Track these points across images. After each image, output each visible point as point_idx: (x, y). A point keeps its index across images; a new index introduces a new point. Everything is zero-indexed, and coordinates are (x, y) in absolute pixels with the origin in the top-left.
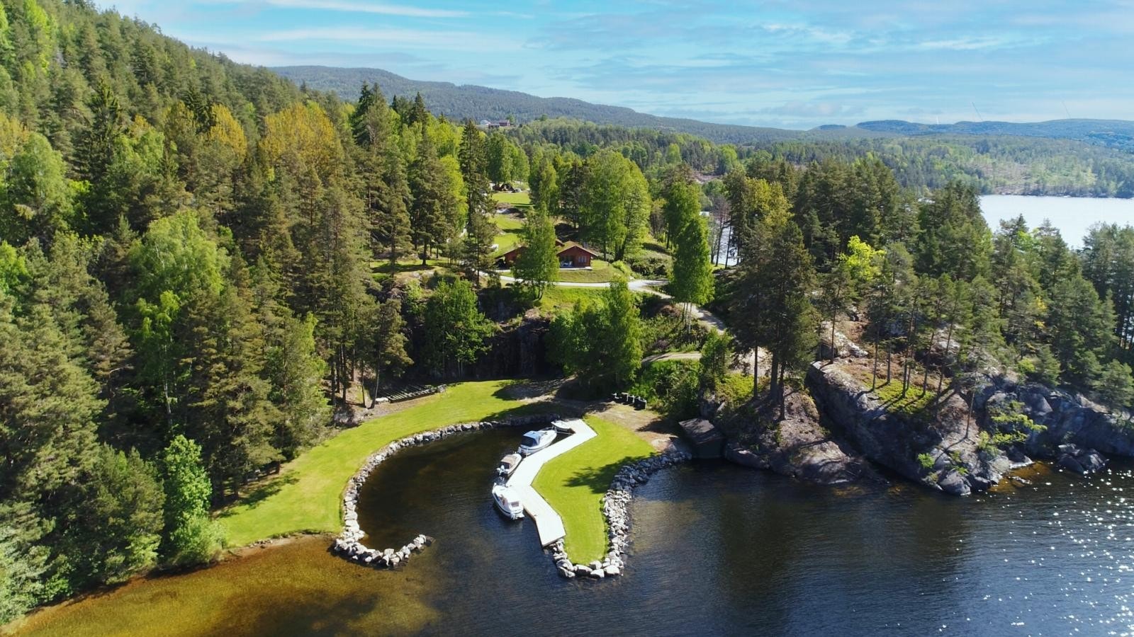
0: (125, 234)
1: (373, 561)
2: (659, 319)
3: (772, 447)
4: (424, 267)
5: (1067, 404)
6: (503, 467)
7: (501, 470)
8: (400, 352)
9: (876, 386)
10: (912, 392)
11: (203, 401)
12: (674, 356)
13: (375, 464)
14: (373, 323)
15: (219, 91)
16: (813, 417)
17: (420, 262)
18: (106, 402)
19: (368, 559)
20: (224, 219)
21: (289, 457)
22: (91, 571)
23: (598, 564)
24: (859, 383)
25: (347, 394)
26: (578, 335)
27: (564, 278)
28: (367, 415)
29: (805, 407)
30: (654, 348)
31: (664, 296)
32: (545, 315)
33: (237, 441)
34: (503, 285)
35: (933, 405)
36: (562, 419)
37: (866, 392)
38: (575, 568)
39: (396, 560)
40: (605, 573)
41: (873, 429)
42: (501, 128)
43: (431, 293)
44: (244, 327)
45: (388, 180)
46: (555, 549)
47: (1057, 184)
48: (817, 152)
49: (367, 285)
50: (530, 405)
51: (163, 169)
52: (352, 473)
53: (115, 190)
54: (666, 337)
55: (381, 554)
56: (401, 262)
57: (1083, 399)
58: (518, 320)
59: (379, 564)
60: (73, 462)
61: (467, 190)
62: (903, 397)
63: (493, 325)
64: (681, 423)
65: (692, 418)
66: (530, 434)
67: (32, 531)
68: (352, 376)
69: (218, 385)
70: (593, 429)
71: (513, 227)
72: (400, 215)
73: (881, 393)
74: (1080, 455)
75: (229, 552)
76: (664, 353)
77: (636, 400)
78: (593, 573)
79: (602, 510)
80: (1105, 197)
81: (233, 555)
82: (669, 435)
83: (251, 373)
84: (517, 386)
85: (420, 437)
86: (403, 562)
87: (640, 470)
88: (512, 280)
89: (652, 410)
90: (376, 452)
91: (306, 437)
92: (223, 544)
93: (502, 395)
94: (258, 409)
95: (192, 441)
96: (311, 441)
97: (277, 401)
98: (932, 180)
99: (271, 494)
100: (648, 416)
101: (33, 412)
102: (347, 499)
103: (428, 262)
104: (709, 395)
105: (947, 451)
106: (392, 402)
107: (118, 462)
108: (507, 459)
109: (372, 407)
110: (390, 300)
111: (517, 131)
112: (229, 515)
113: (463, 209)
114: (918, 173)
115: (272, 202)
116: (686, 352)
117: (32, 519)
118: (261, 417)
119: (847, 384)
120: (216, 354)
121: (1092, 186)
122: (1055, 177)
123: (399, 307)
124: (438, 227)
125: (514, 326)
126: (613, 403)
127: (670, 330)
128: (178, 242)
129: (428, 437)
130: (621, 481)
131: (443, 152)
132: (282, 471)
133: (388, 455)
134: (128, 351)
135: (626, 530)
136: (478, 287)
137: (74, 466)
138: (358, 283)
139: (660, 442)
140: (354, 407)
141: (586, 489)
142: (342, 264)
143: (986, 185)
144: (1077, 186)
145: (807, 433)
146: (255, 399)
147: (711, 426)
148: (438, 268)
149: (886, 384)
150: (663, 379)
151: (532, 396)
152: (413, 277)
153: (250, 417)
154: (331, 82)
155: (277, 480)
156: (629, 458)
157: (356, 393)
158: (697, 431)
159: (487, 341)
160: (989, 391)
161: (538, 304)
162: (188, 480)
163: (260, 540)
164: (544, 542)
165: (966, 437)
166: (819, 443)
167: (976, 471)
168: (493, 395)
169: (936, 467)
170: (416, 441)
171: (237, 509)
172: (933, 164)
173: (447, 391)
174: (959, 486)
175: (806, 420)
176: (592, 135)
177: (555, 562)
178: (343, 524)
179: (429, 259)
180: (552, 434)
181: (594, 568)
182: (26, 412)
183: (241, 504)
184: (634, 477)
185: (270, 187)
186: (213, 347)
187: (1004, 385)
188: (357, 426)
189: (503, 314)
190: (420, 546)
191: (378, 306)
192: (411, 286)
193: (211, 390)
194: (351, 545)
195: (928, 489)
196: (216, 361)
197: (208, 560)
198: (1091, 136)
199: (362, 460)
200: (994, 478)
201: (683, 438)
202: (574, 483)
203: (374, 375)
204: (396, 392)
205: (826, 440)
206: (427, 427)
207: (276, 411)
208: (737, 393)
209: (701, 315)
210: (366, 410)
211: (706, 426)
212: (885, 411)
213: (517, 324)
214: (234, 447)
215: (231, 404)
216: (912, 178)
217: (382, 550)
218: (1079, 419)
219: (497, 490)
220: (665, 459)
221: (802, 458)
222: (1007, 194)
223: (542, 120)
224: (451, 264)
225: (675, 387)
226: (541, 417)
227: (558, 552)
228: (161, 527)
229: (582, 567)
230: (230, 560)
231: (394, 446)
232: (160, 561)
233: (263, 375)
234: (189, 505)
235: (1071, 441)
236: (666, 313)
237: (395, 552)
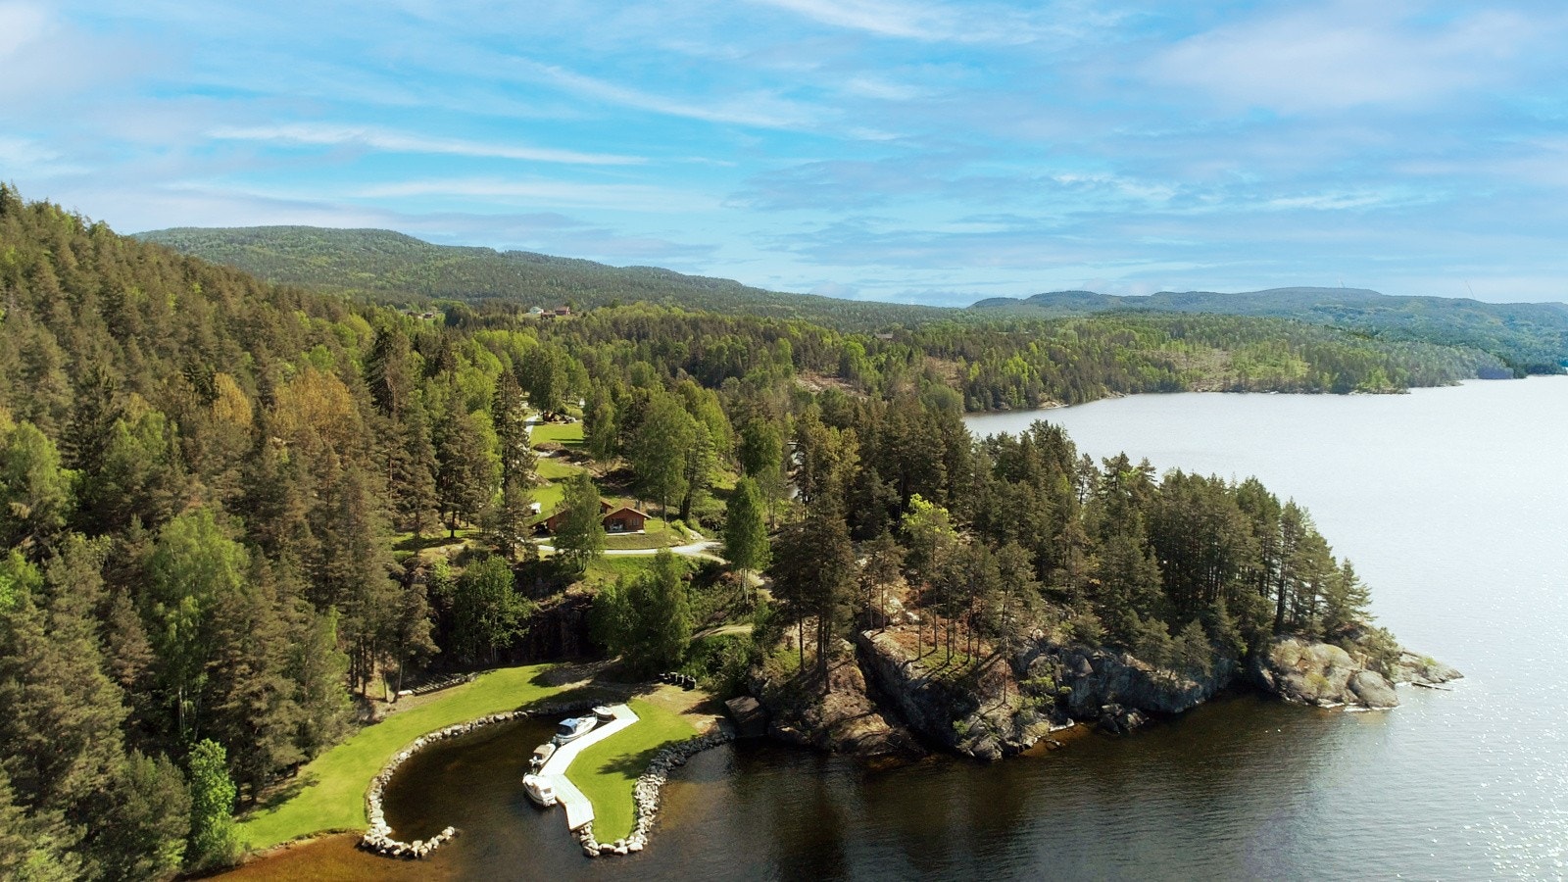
0: (138, 533)
1: (401, 854)
2: (716, 588)
3: (816, 722)
4: (452, 540)
5: (1110, 664)
6: (535, 758)
7: (533, 761)
8: (426, 641)
9: (923, 654)
10: (958, 658)
11: (227, 703)
12: (730, 629)
13: (399, 762)
14: (397, 611)
15: (211, 341)
16: (860, 689)
17: (447, 534)
18: (132, 709)
19: (397, 852)
20: (234, 506)
21: (309, 757)
22: (120, 876)
23: (622, 842)
24: (907, 651)
25: (367, 688)
26: (622, 613)
27: (610, 545)
28: (389, 710)
29: (852, 679)
30: (709, 621)
31: (722, 562)
32: (589, 590)
33: (261, 742)
34: (542, 557)
35: (975, 672)
36: (604, 704)
37: (912, 661)
38: (600, 847)
39: (424, 851)
40: (629, 850)
41: (916, 699)
42: (558, 318)
43: (460, 571)
44: (269, 626)
45: (411, 448)
46: (582, 832)
47: (1262, 377)
48: (967, 344)
49: (389, 569)
50: (571, 692)
51: (167, 457)
52: (376, 772)
53: (114, 480)
54: (723, 608)
55: (409, 847)
56: (424, 535)
57: (1129, 657)
58: (558, 597)
59: (408, 855)
60: (102, 770)
61: (501, 446)
62: (948, 664)
63: (530, 604)
64: (727, 702)
65: (739, 696)
66: (567, 722)
67: (64, 839)
68: (373, 667)
69: (241, 686)
70: (636, 714)
71: (561, 475)
72: (426, 489)
73: (926, 661)
74: (1121, 714)
75: (254, 855)
76: (719, 626)
77: (686, 680)
78: (617, 850)
79: (634, 793)
80: (1318, 393)
81: (259, 857)
82: (714, 716)
83: (274, 673)
84: (557, 670)
85: (448, 732)
86: (433, 852)
87: (678, 752)
88: (550, 550)
89: (702, 689)
90: (400, 750)
91: (328, 735)
92: (247, 847)
93: (540, 681)
94: (281, 709)
95: (217, 744)
96: (334, 740)
97: (298, 698)
98: (1110, 376)
99: (291, 797)
100: (697, 697)
101: (72, 722)
102: (371, 798)
103: (457, 534)
104: (756, 672)
105: (983, 717)
106: (417, 695)
107: (147, 766)
108: (539, 750)
109: (395, 701)
110: (414, 586)
111: (578, 323)
112: (248, 821)
113: (498, 469)
114: (1092, 368)
115: (287, 488)
116: (743, 624)
117: (62, 827)
118: (286, 718)
119: (894, 653)
120: (241, 656)
121: (1302, 378)
122: (1261, 368)
123: (425, 593)
124: (468, 497)
125: (553, 605)
126: (661, 684)
127: (728, 600)
128: (193, 541)
129: (457, 731)
130: (656, 765)
131: (473, 406)
132: (300, 774)
133: (413, 752)
134: (149, 657)
135: (655, 811)
136: (513, 561)
137: (103, 773)
138: (380, 568)
139: (704, 724)
140: (375, 703)
141: (619, 776)
142: (361, 552)
143: (1178, 380)
144: (1286, 379)
145: (852, 706)
146: (279, 697)
147: (757, 704)
148: (468, 541)
149: (933, 651)
150: (715, 656)
151: (572, 681)
152: (440, 553)
153: (275, 717)
154: (321, 248)
155: (296, 783)
156: (669, 742)
157: (376, 688)
158: (741, 710)
159: (523, 623)
160: (1032, 654)
161: (581, 578)
162: (213, 784)
163: (284, 842)
164: (572, 826)
165: (1004, 702)
166: (864, 716)
167: (1008, 736)
168: (529, 682)
169: (970, 734)
170: (444, 736)
171: (256, 814)
172: (1113, 356)
173: (479, 681)
174: (990, 751)
175: (853, 693)
176: (678, 327)
177: (581, 843)
178: (369, 821)
179: (457, 528)
180: (593, 721)
181: (618, 845)
182: (63, 722)
183: (259, 810)
184: (671, 761)
185: (286, 472)
186: (236, 648)
187: (1048, 647)
188: (379, 722)
189: (541, 591)
190: (448, 838)
191: (402, 592)
192: (438, 565)
193: (236, 692)
194: (378, 840)
195: (963, 756)
196: (240, 663)
197: (234, 863)
198: (1316, 309)
199: (387, 757)
200: (1029, 742)
201: (729, 719)
202: (608, 770)
203: (396, 665)
204: (423, 684)
205: (871, 713)
206: (456, 720)
207: (299, 710)
208: (785, 668)
209: (762, 582)
210: (388, 705)
211: (751, 704)
212: (929, 680)
213: (557, 601)
214: (259, 748)
215: (257, 705)
216: (1085, 375)
217: (410, 843)
218: (1123, 678)
219: (528, 779)
220: (707, 740)
221: (844, 731)
222: (1204, 391)
223: (613, 306)
224: (484, 534)
225: (726, 664)
226: (580, 705)
227: (585, 834)
228: (188, 831)
229: (606, 846)
230: (256, 862)
231: (420, 742)
232: (185, 866)
233: (285, 674)
234: (212, 809)
235: (1116, 700)
236: (724, 582)
237: (423, 844)
